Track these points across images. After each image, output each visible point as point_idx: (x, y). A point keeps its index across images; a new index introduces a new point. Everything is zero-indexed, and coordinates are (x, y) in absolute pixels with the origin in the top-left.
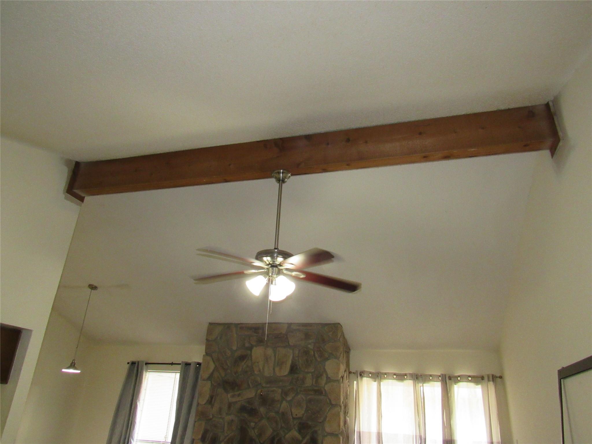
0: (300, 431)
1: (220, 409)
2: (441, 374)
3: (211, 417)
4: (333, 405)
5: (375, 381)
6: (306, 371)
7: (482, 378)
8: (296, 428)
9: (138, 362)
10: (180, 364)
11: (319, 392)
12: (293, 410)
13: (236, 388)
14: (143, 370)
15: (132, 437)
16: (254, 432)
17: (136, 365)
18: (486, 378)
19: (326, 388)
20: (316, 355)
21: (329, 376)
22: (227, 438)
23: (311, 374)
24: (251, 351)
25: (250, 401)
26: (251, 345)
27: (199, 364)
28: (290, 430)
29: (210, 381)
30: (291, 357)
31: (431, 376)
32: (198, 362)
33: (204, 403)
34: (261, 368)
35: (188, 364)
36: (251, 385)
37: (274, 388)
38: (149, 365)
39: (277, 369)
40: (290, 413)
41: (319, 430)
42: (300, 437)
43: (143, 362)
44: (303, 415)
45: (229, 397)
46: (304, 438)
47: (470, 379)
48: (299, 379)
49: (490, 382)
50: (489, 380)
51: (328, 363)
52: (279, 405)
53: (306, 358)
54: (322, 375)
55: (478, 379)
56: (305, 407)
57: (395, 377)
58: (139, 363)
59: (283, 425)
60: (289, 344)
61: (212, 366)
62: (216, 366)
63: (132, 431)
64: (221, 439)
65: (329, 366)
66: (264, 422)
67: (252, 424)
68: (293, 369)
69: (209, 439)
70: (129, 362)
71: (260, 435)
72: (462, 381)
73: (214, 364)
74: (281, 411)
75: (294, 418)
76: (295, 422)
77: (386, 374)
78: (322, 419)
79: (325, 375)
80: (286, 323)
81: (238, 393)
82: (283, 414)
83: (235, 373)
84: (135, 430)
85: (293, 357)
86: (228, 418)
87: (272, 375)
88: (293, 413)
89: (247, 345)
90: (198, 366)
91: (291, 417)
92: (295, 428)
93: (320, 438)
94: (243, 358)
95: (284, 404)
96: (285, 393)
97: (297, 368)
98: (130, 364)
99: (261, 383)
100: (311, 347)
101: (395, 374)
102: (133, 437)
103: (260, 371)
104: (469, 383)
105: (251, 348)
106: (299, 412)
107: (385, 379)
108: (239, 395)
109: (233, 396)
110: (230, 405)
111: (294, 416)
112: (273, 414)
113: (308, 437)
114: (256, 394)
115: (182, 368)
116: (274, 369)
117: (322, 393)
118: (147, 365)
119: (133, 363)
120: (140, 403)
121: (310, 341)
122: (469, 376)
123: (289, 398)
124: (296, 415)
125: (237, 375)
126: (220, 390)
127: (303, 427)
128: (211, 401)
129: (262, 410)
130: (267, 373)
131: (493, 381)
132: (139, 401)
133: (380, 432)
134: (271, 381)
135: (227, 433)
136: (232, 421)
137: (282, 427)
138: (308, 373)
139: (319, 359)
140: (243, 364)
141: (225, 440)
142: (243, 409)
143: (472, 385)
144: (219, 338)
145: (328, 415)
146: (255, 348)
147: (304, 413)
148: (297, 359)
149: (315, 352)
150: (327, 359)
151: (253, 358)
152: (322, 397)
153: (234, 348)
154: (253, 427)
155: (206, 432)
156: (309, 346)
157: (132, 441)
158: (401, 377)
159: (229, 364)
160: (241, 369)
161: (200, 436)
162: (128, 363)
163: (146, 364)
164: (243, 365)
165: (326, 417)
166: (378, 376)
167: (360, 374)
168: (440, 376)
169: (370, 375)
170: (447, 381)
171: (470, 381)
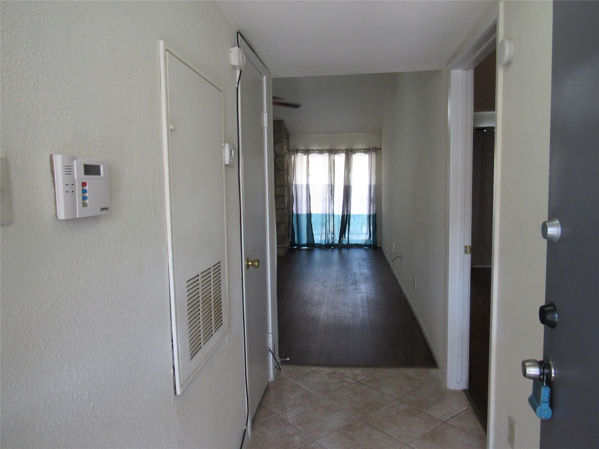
4: (280, 170)
5: (305, 155)
7: (370, 150)
19: (276, 160)
21: (277, 153)
31: (339, 150)
47: (362, 151)
50: (373, 151)
55: (366, 151)
57: (318, 152)
65: (277, 147)
72: (358, 152)
77: (312, 150)
101: (318, 150)
107: (311, 153)
122: (362, 149)
131: (375, 151)
133: (308, 184)
143: (363, 154)
150: (276, 143)
158: (321, 152)
166: (307, 152)
167: (297, 151)
168: (345, 150)
169: (302, 151)
170: (349, 153)
171: (362, 152)
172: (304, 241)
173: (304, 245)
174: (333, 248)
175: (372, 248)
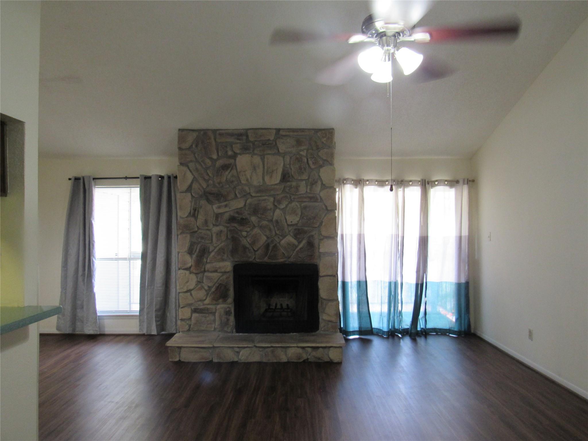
0: (295, 236)
1: (206, 222)
2: (421, 179)
3: (196, 229)
4: (329, 210)
5: (356, 188)
6: (299, 178)
7: (457, 182)
8: (292, 234)
9: (84, 177)
10: (138, 178)
11: (314, 199)
12: (287, 217)
13: (222, 199)
14: (92, 186)
15: (94, 256)
16: (247, 241)
17: (82, 181)
18: (461, 182)
19: (322, 194)
20: (310, 162)
21: (324, 183)
22: (218, 248)
23: (304, 182)
24: (235, 160)
25: (239, 211)
26: (234, 152)
27: (162, 177)
28: (284, 237)
29: (190, 194)
30: (282, 165)
31: (411, 181)
32: (160, 175)
33: (186, 216)
34: (249, 177)
35: (147, 178)
36: (238, 195)
37: (266, 197)
39: (267, 178)
40: (285, 221)
41: (316, 234)
42: (295, 242)
43: (90, 177)
44: (298, 221)
45: (215, 208)
46: (299, 243)
47: (446, 183)
48: (292, 187)
49: (465, 185)
50: (464, 184)
51: (322, 170)
52: (272, 214)
53: (299, 165)
54: (316, 182)
55: (453, 183)
56: (300, 214)
57: (376, 183)
58: (85, 179)
59: (278, 232)
60: (279, 151)
61: (190, 177)
62: (194, 177)
63: (92, 251)
64: (210, 250)
65: (324, 173)
66: (257, 230)
67: (244, 234)
68: (285, 177)
69: (198, 250)
71: (253, 243)
72: (439, 185)
73: (193, 174)
74: (274, 219)
75: (288, 225)
76: (290, 229)
77: (368, 181)
78: (318, 224)
79: (319, 183)
80: (273, 129)
81: (225, 203)
82: (277, 222)
83: (219, 183)
84: (95, 249)
85: (284, 165)
86: (215, 229)
87: (261, 185)
88: (287, 220)
89: (230, 153)
91: (286, 225)
92: (290, 235)
93: (316, 242)
94: (225, 167)
95: (278, 212)
96: (277, 203)
97: (289, 177)
98: (73, 179)
99: (250, 193)
100: (303, 153)
101: (376, 181)
103: (247, 180)
104: (445, 187)
105: (234, 156)
106: (293, 219)
107: (367, 186)
108: (226, 206)
109: (219, 207)
110: (217, 216)
111: (289, 223)
112: (265, 223)
113: (304, 242)
114: (245, 205)
115: (141, 182)
116: (263, 179)
117: (317, 199)
119: (77, 179)
121: (302, 148)
122: (446, 181)
123: (282, 206)
124: (291, 222)
125: (221, 185)
126: (203, 202)
127: (298, 233)
128: (194, 213)
129: (253, 219)
130: (256, 181)
131: (467, 183)
133: (362, 233)
134: (262, 190)
135: (216, 244)
136: (221, 231)
137: (276, 234)
138: (302, 180)
139: (313, 167)
140: (227, 173)
141: (216, 250)
142: (232, 219)
143: (447, 188)
144: (194, 146)
145: (323, 220)
146: (239, 156)
147: (299, 220)
148: (288, 166)
149: (309, 159)
150: (321, 166)
151: (238, 167)
152: (316, 204)
153: (215, 157)
154: (246, 236)
155: (192, 245)
156: (302, 153)
157: (94, 259)
158: (381, 183)
159: (210, 175)
160: (225, 179)
161: (186, 249)
162: (70, 179)
163: (94, 179)
164: (227, 175)
165: (322, 222)
166: (359, 183)
167: (343, 181)
168: (419, 181)
169: (353, 182)
170: (426, 186)
171: (446, 185)
172: (354, 324)
173: (353, 333)
174: (400, 335)
175: (463, 336)
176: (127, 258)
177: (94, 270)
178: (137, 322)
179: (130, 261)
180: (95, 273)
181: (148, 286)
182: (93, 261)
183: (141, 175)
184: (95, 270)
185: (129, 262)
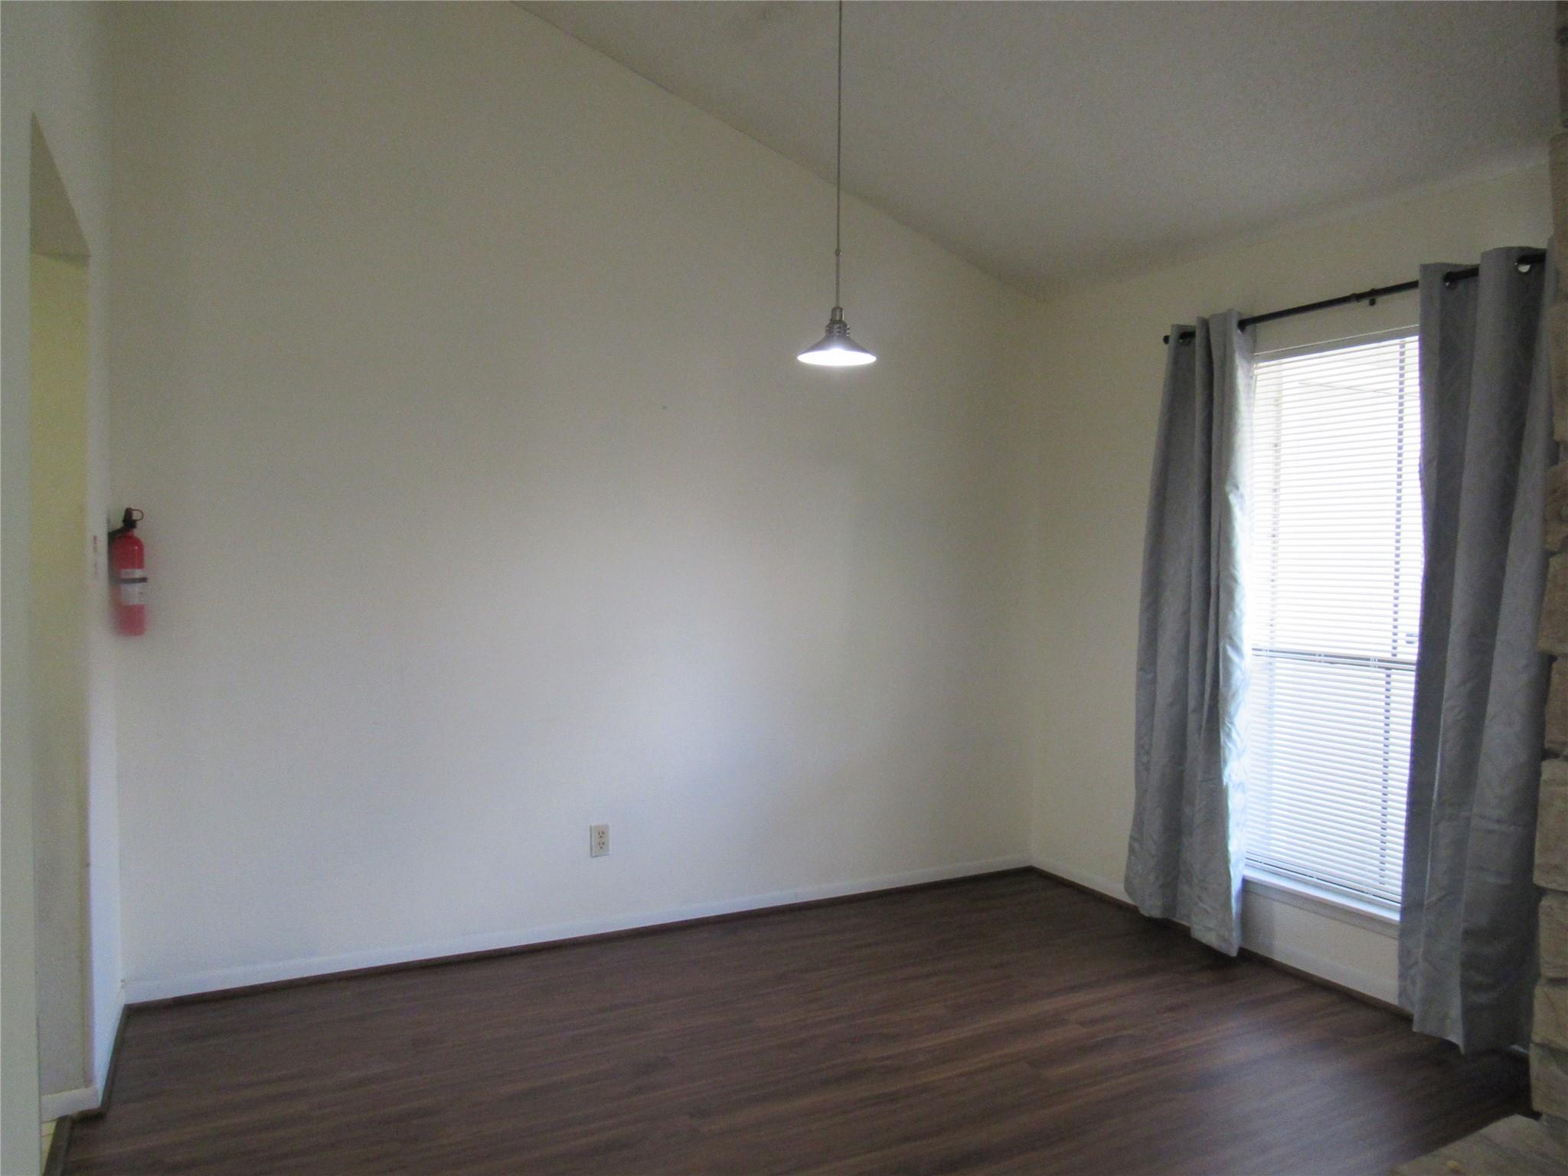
9: (1205, 324)
10: (1413, 285)
14: (1233, 353)
15: (1231, 638)
17: (1198, 340)
27: (1535, 258)
32: (1522, 249)
35: (1459, 277)
38: (1261, 327)
43: (1225, 317)
58: (1211, 326)
63: (1226, 621)
70: (1169, 334)
84: (1237, 611)
90: (1524, 268)
98: (1173, 340)
102: (1235, 639)
115: (1426, 301)
118: (1249, 328)
119: (1186, 335)
120: (1242, 496)
132: (1237, 488)
157: (1231, 653)
162: (1166, 339)
163: (1243, 324)
176: (1368, 660)
177: (1230, 694)
178: (1390, 948)
179: (1388, 676)
180: (1232, 709)
181: (1441, 804)
182: (1228, 659)
183: (1425, 268)
184: (1234, 695)
185: (1384, 676)
